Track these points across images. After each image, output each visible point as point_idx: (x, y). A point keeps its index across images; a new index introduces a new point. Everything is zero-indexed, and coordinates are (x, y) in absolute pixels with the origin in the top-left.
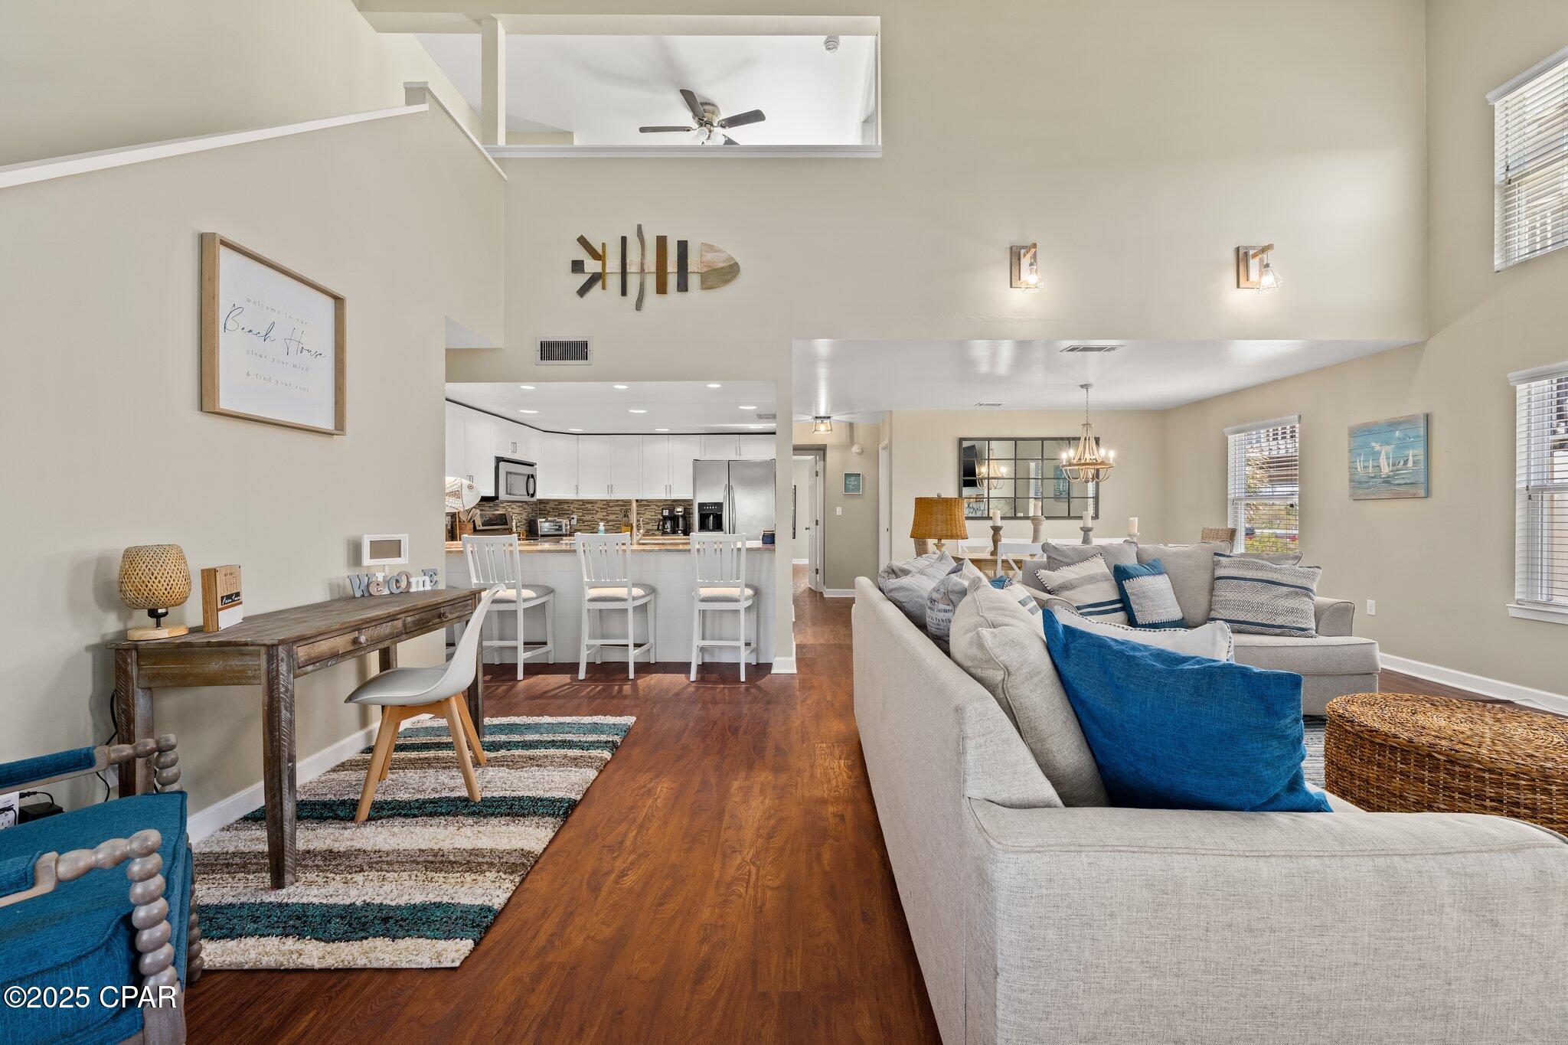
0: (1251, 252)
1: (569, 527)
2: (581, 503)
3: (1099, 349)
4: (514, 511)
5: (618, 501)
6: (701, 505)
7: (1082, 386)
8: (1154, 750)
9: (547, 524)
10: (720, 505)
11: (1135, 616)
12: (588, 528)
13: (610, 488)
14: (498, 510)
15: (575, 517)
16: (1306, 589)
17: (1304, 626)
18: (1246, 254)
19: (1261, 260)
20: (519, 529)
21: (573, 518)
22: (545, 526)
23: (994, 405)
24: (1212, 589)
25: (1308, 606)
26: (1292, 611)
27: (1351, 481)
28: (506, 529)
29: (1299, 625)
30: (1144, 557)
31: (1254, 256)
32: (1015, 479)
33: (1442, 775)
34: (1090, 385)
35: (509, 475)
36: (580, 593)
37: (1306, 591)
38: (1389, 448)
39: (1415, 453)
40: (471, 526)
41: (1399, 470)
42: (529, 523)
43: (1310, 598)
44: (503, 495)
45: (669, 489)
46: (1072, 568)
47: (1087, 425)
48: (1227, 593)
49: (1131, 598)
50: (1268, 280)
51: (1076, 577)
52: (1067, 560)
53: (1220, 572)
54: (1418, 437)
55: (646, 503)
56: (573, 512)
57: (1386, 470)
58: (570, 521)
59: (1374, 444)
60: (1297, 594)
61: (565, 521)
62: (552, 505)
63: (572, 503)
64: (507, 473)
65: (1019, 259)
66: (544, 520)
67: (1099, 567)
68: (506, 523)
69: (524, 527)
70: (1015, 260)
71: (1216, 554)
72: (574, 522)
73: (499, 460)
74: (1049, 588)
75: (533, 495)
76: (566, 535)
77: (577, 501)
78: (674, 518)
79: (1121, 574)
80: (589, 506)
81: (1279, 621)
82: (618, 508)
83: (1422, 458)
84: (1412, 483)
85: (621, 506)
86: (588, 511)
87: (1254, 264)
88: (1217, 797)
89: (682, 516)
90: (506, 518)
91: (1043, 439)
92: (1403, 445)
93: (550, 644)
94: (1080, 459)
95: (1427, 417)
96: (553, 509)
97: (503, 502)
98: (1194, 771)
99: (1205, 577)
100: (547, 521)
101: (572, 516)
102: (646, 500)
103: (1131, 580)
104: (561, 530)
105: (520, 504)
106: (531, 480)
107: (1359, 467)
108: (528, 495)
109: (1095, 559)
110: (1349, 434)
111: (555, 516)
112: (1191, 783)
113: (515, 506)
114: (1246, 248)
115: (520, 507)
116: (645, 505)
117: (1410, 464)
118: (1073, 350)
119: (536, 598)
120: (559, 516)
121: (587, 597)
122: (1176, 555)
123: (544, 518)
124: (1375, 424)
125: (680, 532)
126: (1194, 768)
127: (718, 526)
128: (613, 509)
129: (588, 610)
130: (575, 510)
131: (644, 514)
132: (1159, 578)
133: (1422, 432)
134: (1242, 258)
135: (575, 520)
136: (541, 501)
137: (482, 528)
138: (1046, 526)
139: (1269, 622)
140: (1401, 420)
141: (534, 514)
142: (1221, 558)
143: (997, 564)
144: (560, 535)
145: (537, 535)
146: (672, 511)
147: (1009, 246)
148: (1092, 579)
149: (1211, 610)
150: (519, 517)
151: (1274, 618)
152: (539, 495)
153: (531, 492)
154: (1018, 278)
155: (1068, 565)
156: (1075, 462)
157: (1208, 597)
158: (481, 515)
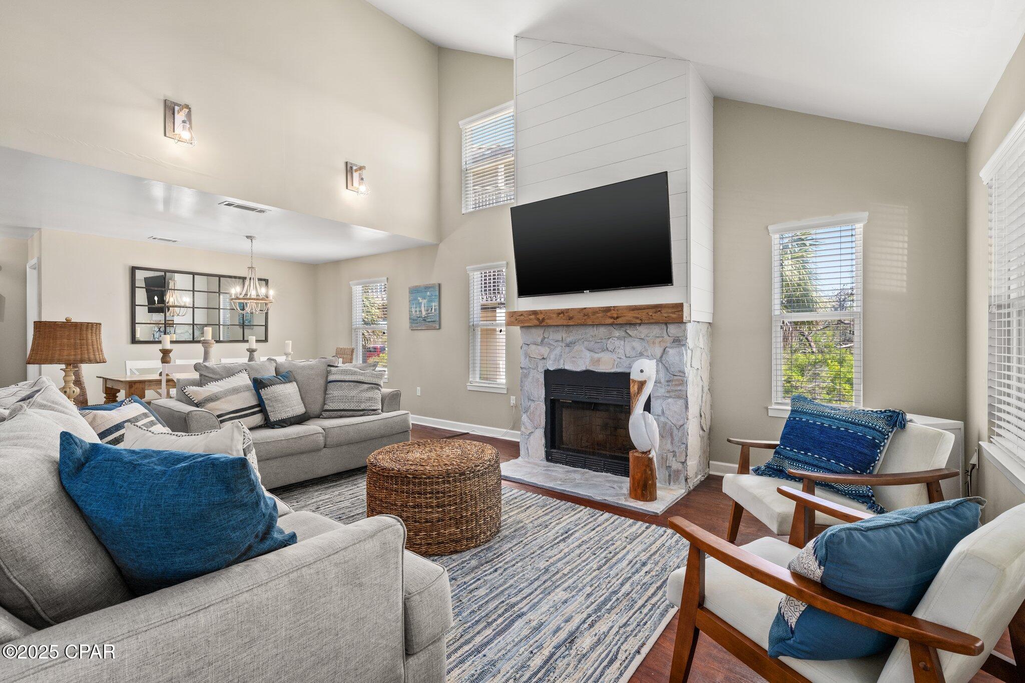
0: (354, 168)
3: (253, 209)
7: (247, 237)
8: (148, 544)
11: (268, 416)
16: (377, 385)
17: (375, 408)
18: (351, 168)
19: (360, 175)
23: (170, 241)
24: (326, 390)
25: (377, 395)
26: (370, 399)
27: (410, 319)
29: (373, 408)
30: (281, 370)
31: (356, 171)
32: (193, 308)
33: (411, 486)
34: (254, 237)
37: (377, 386)
38: (425, 301)
39: (435, 304)
41: (429, 314)
43: (379, 390)
46: (220, 383)
47: (251, 268)
48: (335, 392)
49: (266, 402)
50: (363, 188)
51: (221, 390)
52: (217, 377)
53: (331, 378)
54: (436, 296)
57: (424, 313)
59: (419, 298)
60: (372, 388)
65: (174, 114)
67: (243, 380)
70: (169, 114)
71: (329, 366)
74: (195, 402)
79: (259, 384)
81: (363, 407)
83: (437, 307)
84: (434, 321)
87: (356, 175)
88: (200, 566)
91: (220, 276)
92: (430, 301)
94: (246, 295)
95: (439, 285)
98: (180, 551)
99: (322, 382)
103: (266, 389)
107: (413, 310)
109: (241, 374)
110: (409, 292)
112: (179, 562)
114: (352, 164)
117: (433, 311)
118: (229, 205)
122: (303, 368)
124: (420, 287)
126: (179, 549)
132: (288, 385)
133: (437, 294)
134: (349, 169)
138: (215, 348)
139: (357, 408)
140: (430, 286)
142: (332, 368)
143: (161, 384)
147: (163, 98)
148: (235, 391)
149: (325, 404)
151: (360, 405)
154: (172, 130)
155: (217, 380)
156: (241, 297)
157: (323, 395)
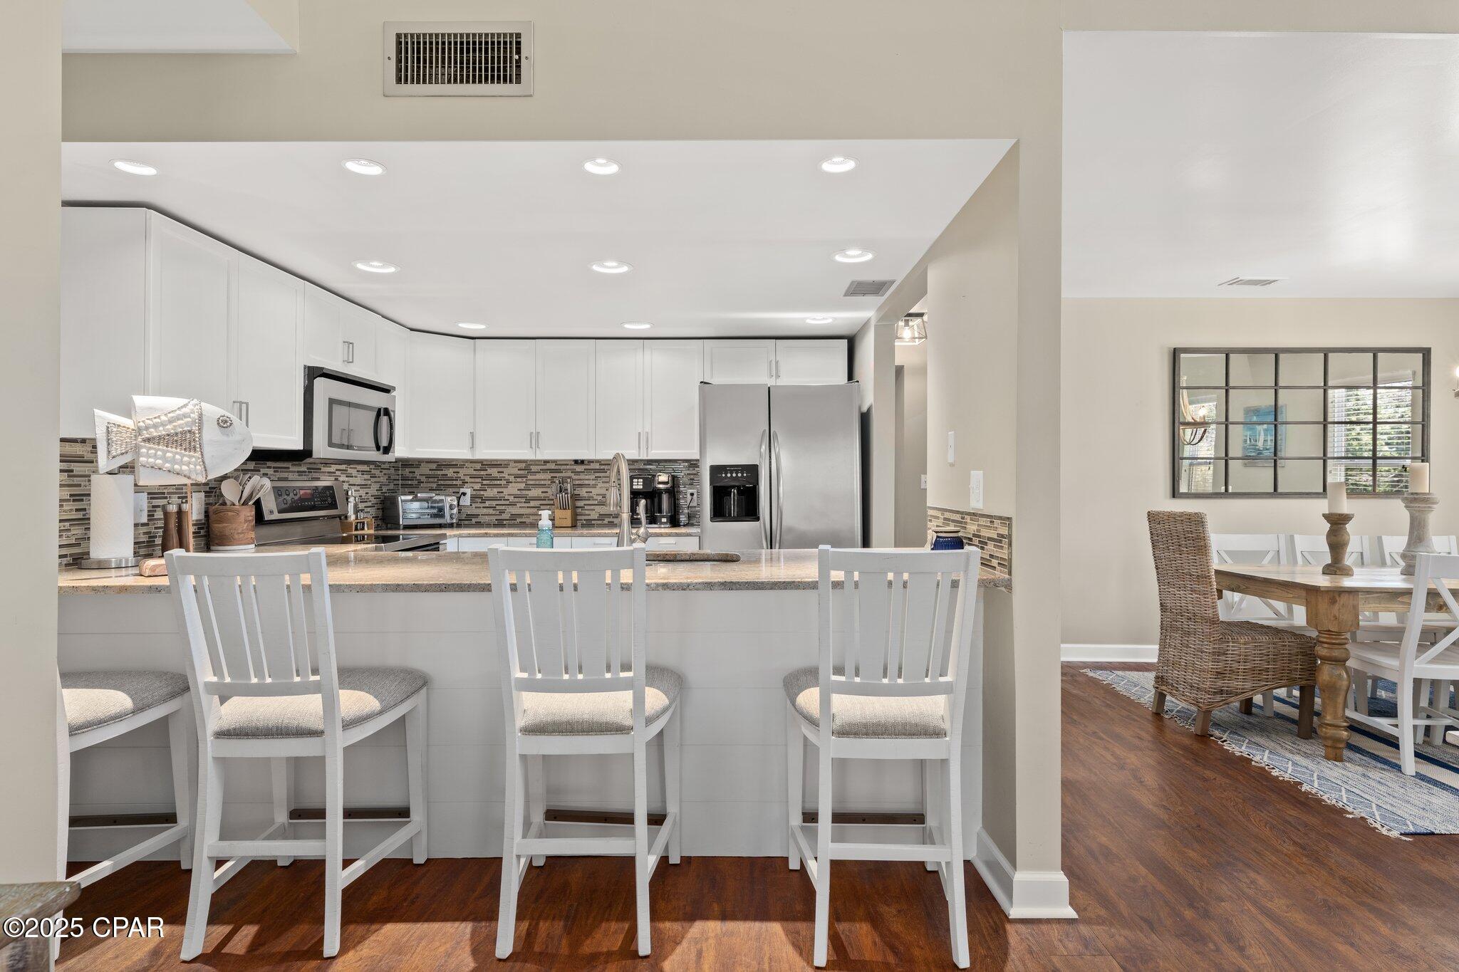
1: (455, 511)
2: (478, 466)
4: (352, 481)
5: (546, 462)
6: (716, 470)
9: (416, 505)
10: (753, 470)
12: (491, 511)
13: (535, 439)
14: (318, 479)
15: (469, 491)
20: (361, 515)
21: (464, 494)
22: (411, 508)
28: (333, 517)
32: (1276, 423)
35: (335, 406)
36: (499, 708)
40: (249, 513)
42: (383, 502)
44: (321, 449)
45: (644, 439)
55: (597, 466)
56: (464, 483)
58: (459, 499)
61: (449, 499)
62: (425, 470)
63: (462, 466)
64: (332, 402)
66: (410, 497)
68: (333, 505)
69: (373, 511)
72: (466, 501)
73: (313, 373)
75: (387, 450)
76: (451, 526)
77: (472, 462)
78: (652, 495)
80: (494, 472)
82: (548, 476)
85: (552, 471)
86: (491, 481)
89: (667, 491)
90: (333, 497)
93: (417, 816)
96: (428, 477)
97: (327, 462)
100: (416, 499)
101: (462, 490)
102: (598, 461)
104: (443, 516)
105: (365, 468)
106: (384, 419)
108: (378, 448)
111: (431, 490)
113: (354, 472)
115: (363, 472)
116: (596, 471)
119: (381, 713)
120: (439, 489)
121: (521, 722)
123: (410, 493)
125: (664, 520)
127: (749, 510)
128: (538, 476)
129: (524, 758)
130: (467, 479)
131: (594, 486)
135: (468, 496)
136: (406, 463)
137: (276, 516)
141: (392, 486)
144: (440, 526)
145: (396, 526)
146: (650, 480)
150: (362, 492)
152: (401, 450)
153: (384, 443)
158: (278, 492)
